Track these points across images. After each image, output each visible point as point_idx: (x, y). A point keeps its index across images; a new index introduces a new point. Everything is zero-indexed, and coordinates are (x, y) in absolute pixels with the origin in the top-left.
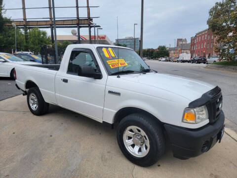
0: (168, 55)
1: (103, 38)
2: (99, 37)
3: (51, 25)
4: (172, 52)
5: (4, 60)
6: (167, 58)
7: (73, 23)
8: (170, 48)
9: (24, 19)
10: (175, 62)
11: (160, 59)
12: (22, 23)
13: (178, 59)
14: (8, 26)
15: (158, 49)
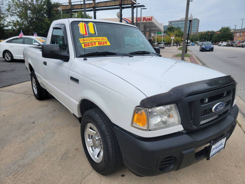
0: (232, 39)
1: (150, 19)
2: (144, 18)
3: (94, 7)
4: (238, 34)
5: (38, 44)
6: (230, 42)
7: (116, 4)
8: (235, 30)
9: (69, 3)
10: (240, 47)
11: (220, 43)
12: (67, 7)
13: (243, 44)
14: (55, 10)
15: (220, 31)
